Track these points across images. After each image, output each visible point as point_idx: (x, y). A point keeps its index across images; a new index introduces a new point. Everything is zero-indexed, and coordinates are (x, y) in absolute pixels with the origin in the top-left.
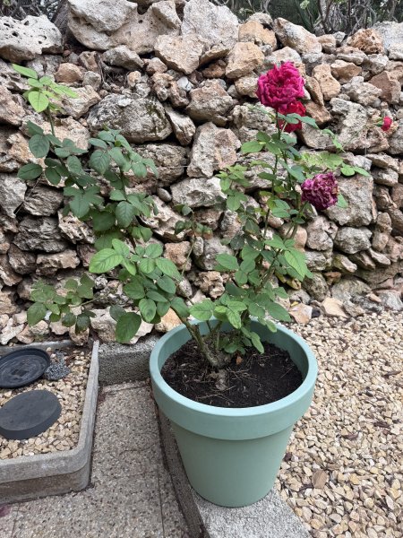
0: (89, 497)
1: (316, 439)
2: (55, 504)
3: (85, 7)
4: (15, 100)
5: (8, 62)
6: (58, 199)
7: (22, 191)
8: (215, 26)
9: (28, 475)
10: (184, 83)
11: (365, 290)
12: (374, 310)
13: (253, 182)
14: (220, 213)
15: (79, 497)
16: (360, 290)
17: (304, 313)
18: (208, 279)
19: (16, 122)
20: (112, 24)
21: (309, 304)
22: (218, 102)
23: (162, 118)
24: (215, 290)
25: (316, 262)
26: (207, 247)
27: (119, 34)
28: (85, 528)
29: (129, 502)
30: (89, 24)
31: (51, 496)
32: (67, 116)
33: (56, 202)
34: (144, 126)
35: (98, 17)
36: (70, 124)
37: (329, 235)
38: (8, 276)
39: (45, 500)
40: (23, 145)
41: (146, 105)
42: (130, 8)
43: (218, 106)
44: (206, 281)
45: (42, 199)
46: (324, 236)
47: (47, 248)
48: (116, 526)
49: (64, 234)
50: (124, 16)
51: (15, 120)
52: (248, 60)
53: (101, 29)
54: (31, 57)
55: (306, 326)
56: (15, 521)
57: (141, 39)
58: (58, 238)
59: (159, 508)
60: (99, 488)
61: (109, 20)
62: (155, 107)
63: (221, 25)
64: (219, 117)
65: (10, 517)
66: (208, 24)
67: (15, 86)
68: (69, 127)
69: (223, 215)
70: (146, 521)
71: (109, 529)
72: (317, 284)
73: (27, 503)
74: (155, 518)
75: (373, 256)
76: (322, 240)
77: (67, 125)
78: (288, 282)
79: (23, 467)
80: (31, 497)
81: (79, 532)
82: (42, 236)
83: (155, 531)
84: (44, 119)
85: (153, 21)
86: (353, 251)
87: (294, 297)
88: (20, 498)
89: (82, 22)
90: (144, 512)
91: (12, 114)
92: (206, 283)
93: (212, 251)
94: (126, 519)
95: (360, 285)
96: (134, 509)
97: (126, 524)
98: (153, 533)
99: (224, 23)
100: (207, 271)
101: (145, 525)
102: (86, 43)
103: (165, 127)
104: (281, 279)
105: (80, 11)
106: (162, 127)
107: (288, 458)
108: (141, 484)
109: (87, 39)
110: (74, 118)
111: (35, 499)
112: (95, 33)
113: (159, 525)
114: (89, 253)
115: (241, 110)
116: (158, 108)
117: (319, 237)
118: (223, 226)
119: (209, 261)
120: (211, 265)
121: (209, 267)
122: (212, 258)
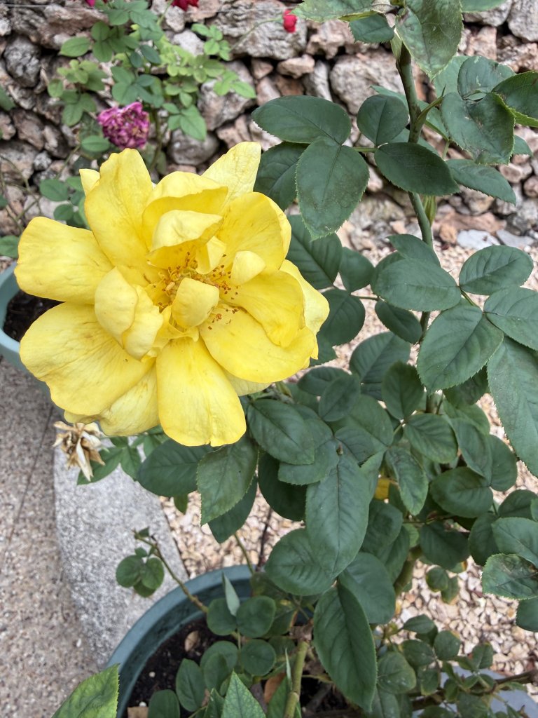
11: (393, 216)
13: (241, 45)
16: (387, 214)
29: (20, 410)
59: (46, 420)
70: (29, 429)
74: (39, 427)
95: (388, 207)
96: (22, 416)
108: (38, 395)
113: (39, 435)
114: (25, 122)
119: (179, 151)
120: (182, 157)
121: (180, 159)
122: (183, 148)
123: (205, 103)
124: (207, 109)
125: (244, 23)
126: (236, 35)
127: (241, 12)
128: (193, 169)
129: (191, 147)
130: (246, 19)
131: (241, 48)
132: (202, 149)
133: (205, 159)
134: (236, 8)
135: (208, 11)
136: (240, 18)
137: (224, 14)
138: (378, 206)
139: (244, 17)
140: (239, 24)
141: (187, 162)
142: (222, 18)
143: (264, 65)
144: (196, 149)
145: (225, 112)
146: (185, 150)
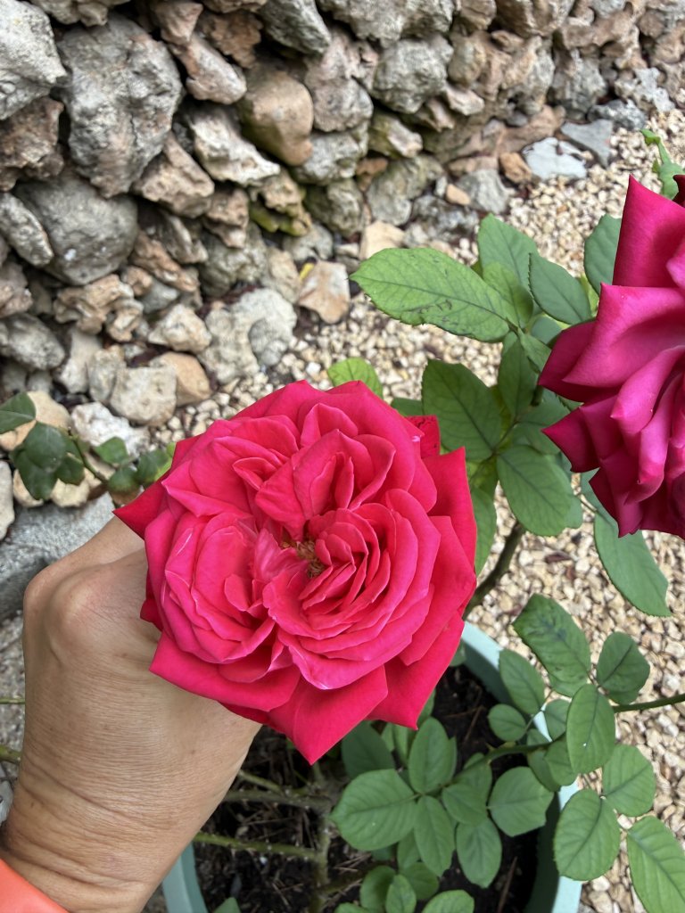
12: (461, 231)
16: (425, 180)
17: (333, 291)
18: (92, 308)
21: (333, 258)
24: (119, 322)
25: (338, 162)
26: (59, 234)
37: (360, 82)
44: (88, 314)
46: (350, 93)
72: (346, 210)
75: (454, 105)
76: (346, 105)
78: (284, 227)
86: (412, 107)
87: (302, 252)
92: (92, 317)
93: (75, 238)
95: (421, 167)
104: (264, 224)
117: (341, 100)
118: (80, 153)
119: (76, 264)
120: (86, 270)
121: (83, 276)
122: (83, 254)
123: (95, 145)
124: (104, 157)
128: (115, 277)
129: (100, 245)
132: (121, 236)
138: (410, 172)
141: (99, 273)
144: (110, 243)
145: (142, 145)
146: (91, 256)
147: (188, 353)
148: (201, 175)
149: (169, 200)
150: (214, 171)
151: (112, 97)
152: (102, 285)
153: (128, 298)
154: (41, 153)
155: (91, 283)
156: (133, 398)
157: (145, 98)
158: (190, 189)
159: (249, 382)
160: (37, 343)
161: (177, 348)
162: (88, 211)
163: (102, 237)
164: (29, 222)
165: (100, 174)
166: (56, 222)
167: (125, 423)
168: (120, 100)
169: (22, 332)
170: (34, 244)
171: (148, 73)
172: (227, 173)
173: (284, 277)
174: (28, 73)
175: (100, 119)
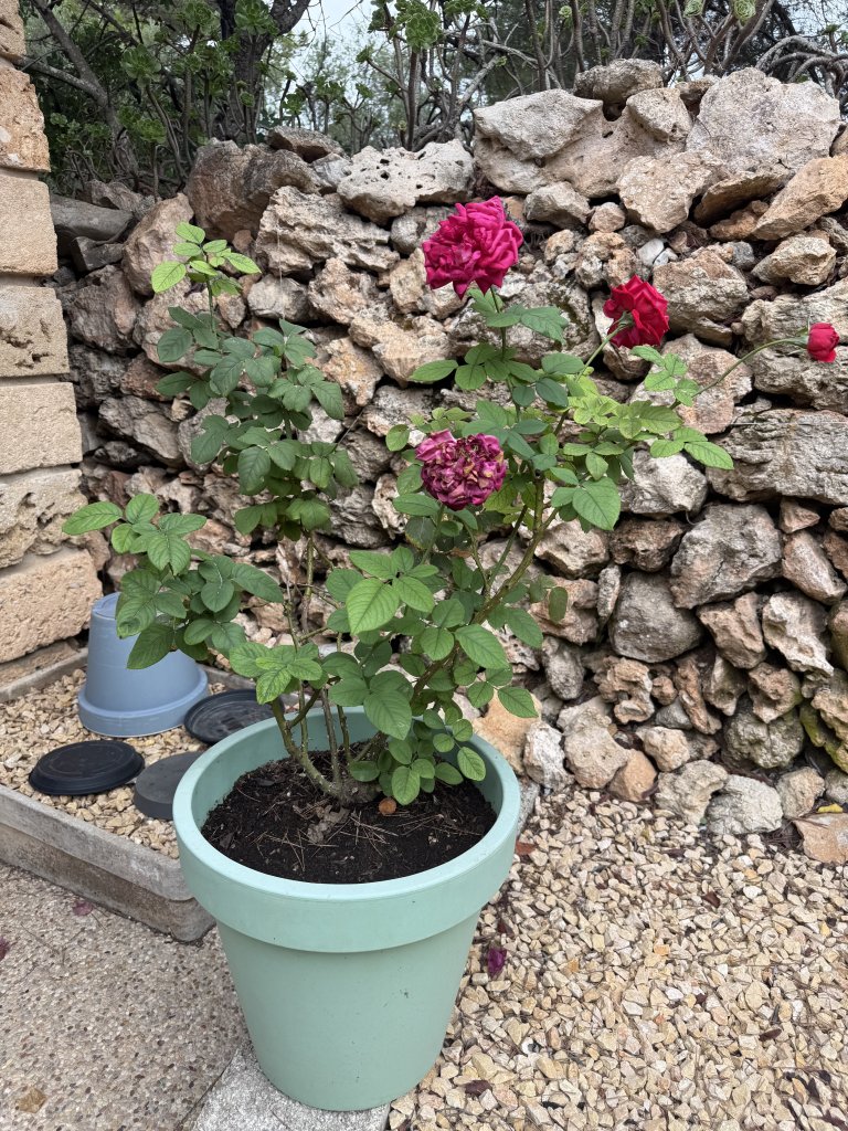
0: (181, 957)
1: (577, 1099)
2: (138, 937)
3: (500, 118)
4: (353, 283)
5: (366, 221)
6: (380, 456)
7: (331, 433)
8: (765, 129)
9: (115, 867)
10: (653, 252)
13: (762, 476)
14: (672, 534)
15: (171, 949)
18: (616, 675)
19: (342, 319)
20: (545, 144)
22: (704, 290)
23: (579, 322)
24: (626, 704)
26: (626, 604)
27: (561, 161)
28: (137, 996)
29: (218, 1000)
30: (506, 149)
31: (144, 924)
32: (424, 313)
33: (375, 461)
34: (538, 335)
35: (521, 134)
36: (422, 327)
38: (290, 568)
39: (133, 926)
40: (347, 357)
41: (549, 296)
42: (582, 111)
43: (704, 299)
44: (610, 678)
45: (357, 452)
47: (348, 537)
48: (172, 1022)
49: (377, 518)
50: (568, 128)
51: (341, 316)
52: (805, 196)
53: (525, 156)
54: (396, 212)
55: (819, 870)
56: (83, 930)
57: (602, 167)
58: (370, 523)
60: (204, 954)
61: (540, 138)
62: (567, 299)
63: (783, 125)
64: (709, 323)
65: (84, 921)
66: (749, 125)
67: (358, 261)
68: (421, 332)
69: (677, 541)
70: (213, 1044)
71: (160, 1018)
73: (113, 916)
77: (419, 329)
78: (829, 748)
79: (112, 851)
80: (123, 910)
81: (127, 996)
82: (343, 514)
83: (209, 1066)
84: (390, 316)
85: (630, 130)
88: (110, 903)
89: (495, 146)
90: (222, 1029)
91: (339, 305)
92: (611, 684)
93: (633, 613)
94: (193, 1021)
96: (215, 1014)
97: (186, 1029)
98: (204, 1067)
99: (792, 120)
100: (620, 657)
101: (205, 1048)
102: (500, 183)
103: (583, 341)
104: (812, 734)
105: (489, 127)
106: (577, 339)
107: (475, 1089)
109: (501, 176)
110: (434, 318)
111: (124, 916)
112: (516, 163)
115: (762, 312)
116: (571, 302)
118: (675, 565)
119: (625, 634)
120: (629, 646)
121: (625, 648)
122: (632, 629)
123: (684, 562)
124: (685, 572)
125: (774, 443)
126: (756, 459)
127: (769, 426)
128: (647, 669)
129: (647, 630)
130: (778, 438)
131: (762, 482)
132: (666, 636)
133: (669, 655)
134: (763, 421)
135: (713, 423)
136: (767, 435)
137: (740, 428)
139: (773, 434)
140: (765, 444)
141: (637, 655)
142: (737, 435)
143: (801, 512)
144: (655, 634)
145: (718, 580)
146: (636, 634)
147: (652, 760)
148: (757, 633)
149: (715, 629)
150: (768, 635)
151: (715, 541)
152: (633, 664)
153: (645, 690)
154: (647, 547)
155: (628, 658)
156: (581, 743)
157: (738, 552)
158: (738, 634)
159: (680, 823)
160: (565, 671)
161: (647, 749)
162: (656, 605)
163: (651, 624)
164: (613, 586)
165: (679, 585)
166: (630, 596)
167: (561, 756)
168: (720, 544)
169: (564, 658)
170: (606, 602)
171: (750, 538)
172: (780, 644)
173: (798, 789)
174: (663, 493)
175: (697, 547)
